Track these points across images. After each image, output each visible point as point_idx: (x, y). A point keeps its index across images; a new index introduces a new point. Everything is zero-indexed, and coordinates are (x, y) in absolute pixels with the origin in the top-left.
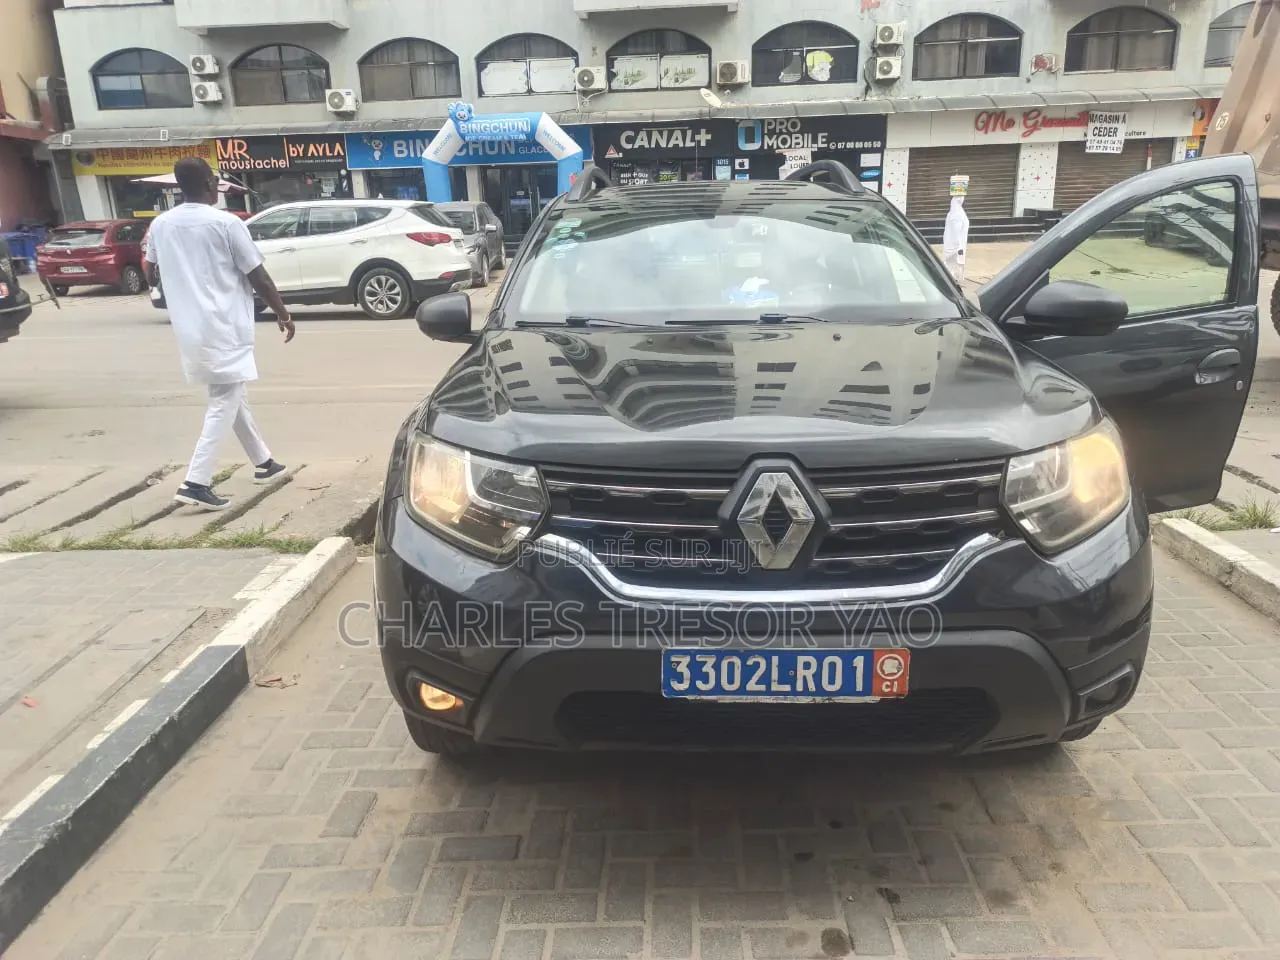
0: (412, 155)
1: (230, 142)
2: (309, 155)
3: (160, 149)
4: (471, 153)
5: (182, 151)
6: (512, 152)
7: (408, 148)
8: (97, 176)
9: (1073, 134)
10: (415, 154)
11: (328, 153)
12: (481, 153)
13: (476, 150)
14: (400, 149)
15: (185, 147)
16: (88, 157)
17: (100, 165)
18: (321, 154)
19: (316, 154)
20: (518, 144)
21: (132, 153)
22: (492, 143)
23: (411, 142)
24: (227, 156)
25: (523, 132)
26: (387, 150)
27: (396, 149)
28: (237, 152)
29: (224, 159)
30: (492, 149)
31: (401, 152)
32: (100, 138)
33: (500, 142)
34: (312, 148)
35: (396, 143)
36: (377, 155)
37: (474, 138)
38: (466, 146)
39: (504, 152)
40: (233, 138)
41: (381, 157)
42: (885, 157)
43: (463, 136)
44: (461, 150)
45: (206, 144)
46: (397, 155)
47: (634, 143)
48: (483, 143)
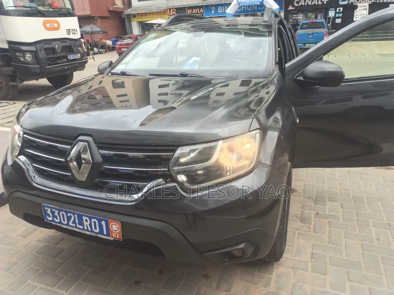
0: (224, 12)
1: (171, 9)
2: (193, 13)
3: (153, 12)
4: (242, 10)
5: (159, 13)
6: (256, 9)
7: (222, 9)
8: (137, 22)
10: (225, 11)
11: (199, 12)
12: (245, 10)
13: (244, 9)
14: (220, 9)
15: (159, 12)
16: (135, 16)
17: (138, 18)
18: (196, 12)
19: (195, 12)
20: (258, 6)
21: (145, 14)
22: (249, 6)
23: (224, 7)
24: (170, 14)
25: (259, 1)
26: (216, 10)
27: (219, 9)
28: (173, 13)
29: (169, 15)
30: (249, 8)
31: (220, 10)
32: (138, 10)
33: (252, 6)
34: (194, 10)
35: (219, 7)
36: (213, 12)
37: (243, 4)
38: (240, 8)
39: (253, 9)
40: (172, 8)
41: (214, 12)
43: (239, 4)
44: (239, 9)
45: (165, 10)
46: (219, 12)
47: (299, 4)
48: (247, 6)
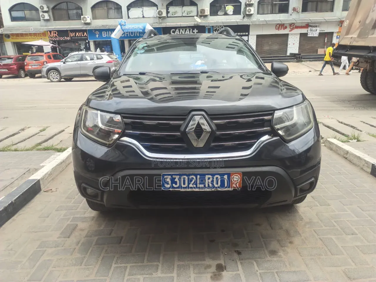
0: (108, 36)
1: (52, 32)
2: (77, 36)
3: (31, 34)
4: (126, 36)
5: (38, 34)
6: (138, 35)
7: (107, 34)
8: (11, 42)
9: (304, 31)
10: (109, 35)
11: (82, 35)
12: (129, 35)
13: (127, 35)
14: (104, 34)
15: (38, 33)
16: (8, 36)
17: (12, 39)
18: (80, 36)
19: (79, 36)
20: (140, 33)
21: (22, 35)
22: (132, 33)
23: (108, 32)
24: (51, 36)
25: (141, 29)
26: (100, 35)
27: (103, 34)
28: (54, 35)
29: (50, 37)
30: (132, 34)
31: (104, 35)
32: (12, 30)
33: (134, 32)
34: (77, 33)
35: (103, 32)
36: (97, 36)
37: (126, 31)
38: (124, 33)
39: (136, 35)
40: (53, 31)
41: (98, 37)
42: (249, 37)
43: (123, 30)
44: (123, 35)
45: (45, 32)
46: (103, 36)
47: (174, 33)
48: (129, 32)
